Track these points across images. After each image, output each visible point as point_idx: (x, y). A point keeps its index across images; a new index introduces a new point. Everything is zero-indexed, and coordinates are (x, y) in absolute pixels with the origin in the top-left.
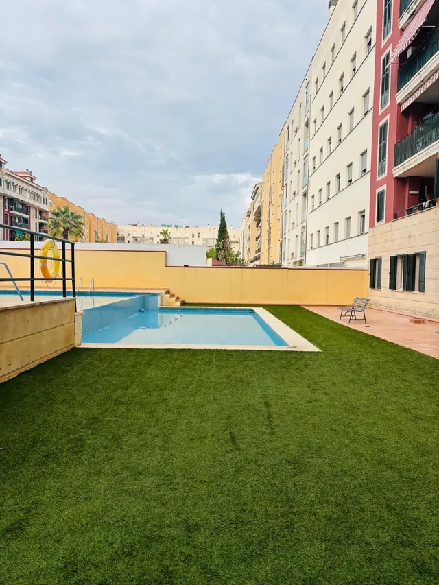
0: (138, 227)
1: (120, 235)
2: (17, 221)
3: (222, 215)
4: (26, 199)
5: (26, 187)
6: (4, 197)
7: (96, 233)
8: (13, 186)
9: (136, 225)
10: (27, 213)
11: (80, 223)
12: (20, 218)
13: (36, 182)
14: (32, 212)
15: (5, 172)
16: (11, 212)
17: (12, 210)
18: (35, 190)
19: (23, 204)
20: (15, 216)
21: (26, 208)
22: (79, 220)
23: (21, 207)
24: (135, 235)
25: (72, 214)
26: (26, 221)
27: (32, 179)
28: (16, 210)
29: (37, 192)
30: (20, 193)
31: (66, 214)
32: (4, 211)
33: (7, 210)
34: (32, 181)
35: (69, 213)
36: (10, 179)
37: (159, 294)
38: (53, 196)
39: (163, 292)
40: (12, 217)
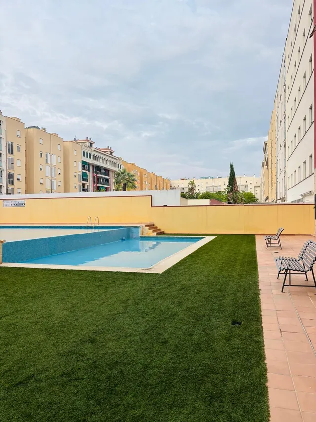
0: (185, 180)
1: (173, 186)
2: (101, 180)
3: (232, 167)
4: (107, 166)
5: (106, 158)
6: (93, 165)
7: (156, 186)
8: (98, 158)
9: (184, 179)
10: (108, 175)
11: (134, 180)
12: (103, 178)
13: (113, 154)
14: (111, 174)
15: (93, 149)
16: (98, 175)
17: (98, 174)
18: (112, 160)
19: (105, 169)
20: (101, 177)
21: (107, 171)
22: (133, 178)
23: (104, 171)
24: (183, 186)
25: (128, 174)
26: (107, 180)
27: (111, 152)
28: (100, 174)
29: (114, 161)
30: (103, 162)
31: (124, 174)
32: (93, 175)
33: (95, 174)
34: (111, 154)
35: (127, 173)
36: (96, 154)
37: (140, 227)
38: (125, 163)
39: (144, 225)
40: (98, 178)
